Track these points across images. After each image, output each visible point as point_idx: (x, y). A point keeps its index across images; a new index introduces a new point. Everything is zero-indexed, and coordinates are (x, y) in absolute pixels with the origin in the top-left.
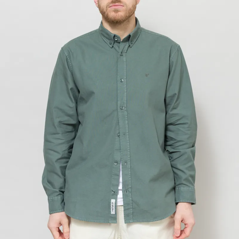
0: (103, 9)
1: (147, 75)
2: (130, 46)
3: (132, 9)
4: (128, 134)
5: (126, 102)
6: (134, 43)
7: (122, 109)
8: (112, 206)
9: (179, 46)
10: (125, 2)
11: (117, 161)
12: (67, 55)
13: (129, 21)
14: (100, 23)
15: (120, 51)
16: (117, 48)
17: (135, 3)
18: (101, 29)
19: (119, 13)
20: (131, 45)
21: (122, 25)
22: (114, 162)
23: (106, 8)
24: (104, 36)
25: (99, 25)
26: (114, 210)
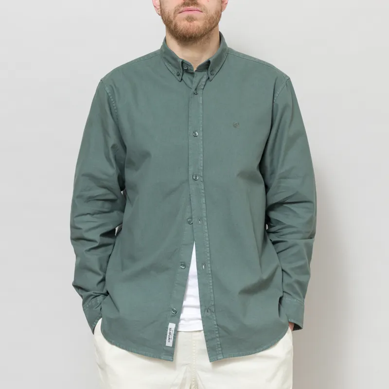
0: (169, 17)
1: (235, 126)
2: (209, 78)
3: (215, 16)
4: (206, 219)
5: (202, 168)
6: (215, 73)
7: (195, 180)
8: (170, 333)
9: (287, 78)
10: (204, 6)
11: (184, 262)
12: (108, 91)
13: (208, 38)
14: (163, 41)
15: (194, 86)
16: (189, 82)
17: (219, 8)
18: (163, 50)
19: (195, 22)
20: (211, 77)
21: (198, 43)
22: (181, 264)
23: (174, 14)
24: (169, 62)
25: (161, 44)
26: (171, 341)
